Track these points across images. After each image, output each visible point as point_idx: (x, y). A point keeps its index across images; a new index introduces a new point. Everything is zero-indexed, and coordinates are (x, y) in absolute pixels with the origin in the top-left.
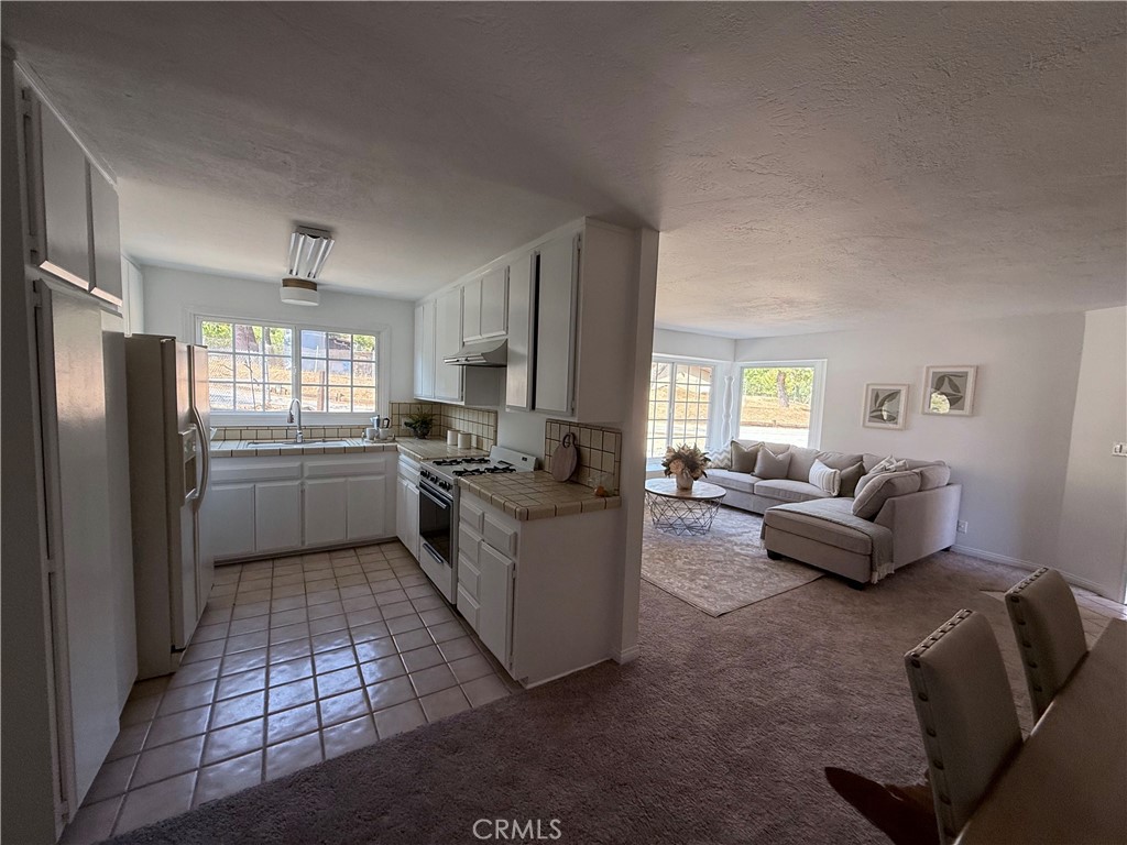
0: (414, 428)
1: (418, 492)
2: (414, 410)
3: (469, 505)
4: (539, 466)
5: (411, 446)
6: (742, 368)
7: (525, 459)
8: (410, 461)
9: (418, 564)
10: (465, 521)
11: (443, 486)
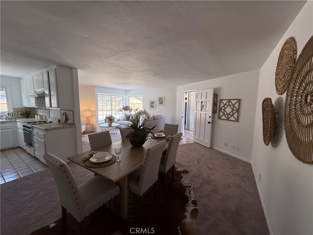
0: (24, 115)
1: (23, 131)
2: (24, 110)
3: (35, 131)
4: (59, 121)
5: (21, 120)
6: (129, 97)
7: (56, 120)
8: (20, 124)
9: (26, 151)
10: (35, 135)
11: (29, 128)
